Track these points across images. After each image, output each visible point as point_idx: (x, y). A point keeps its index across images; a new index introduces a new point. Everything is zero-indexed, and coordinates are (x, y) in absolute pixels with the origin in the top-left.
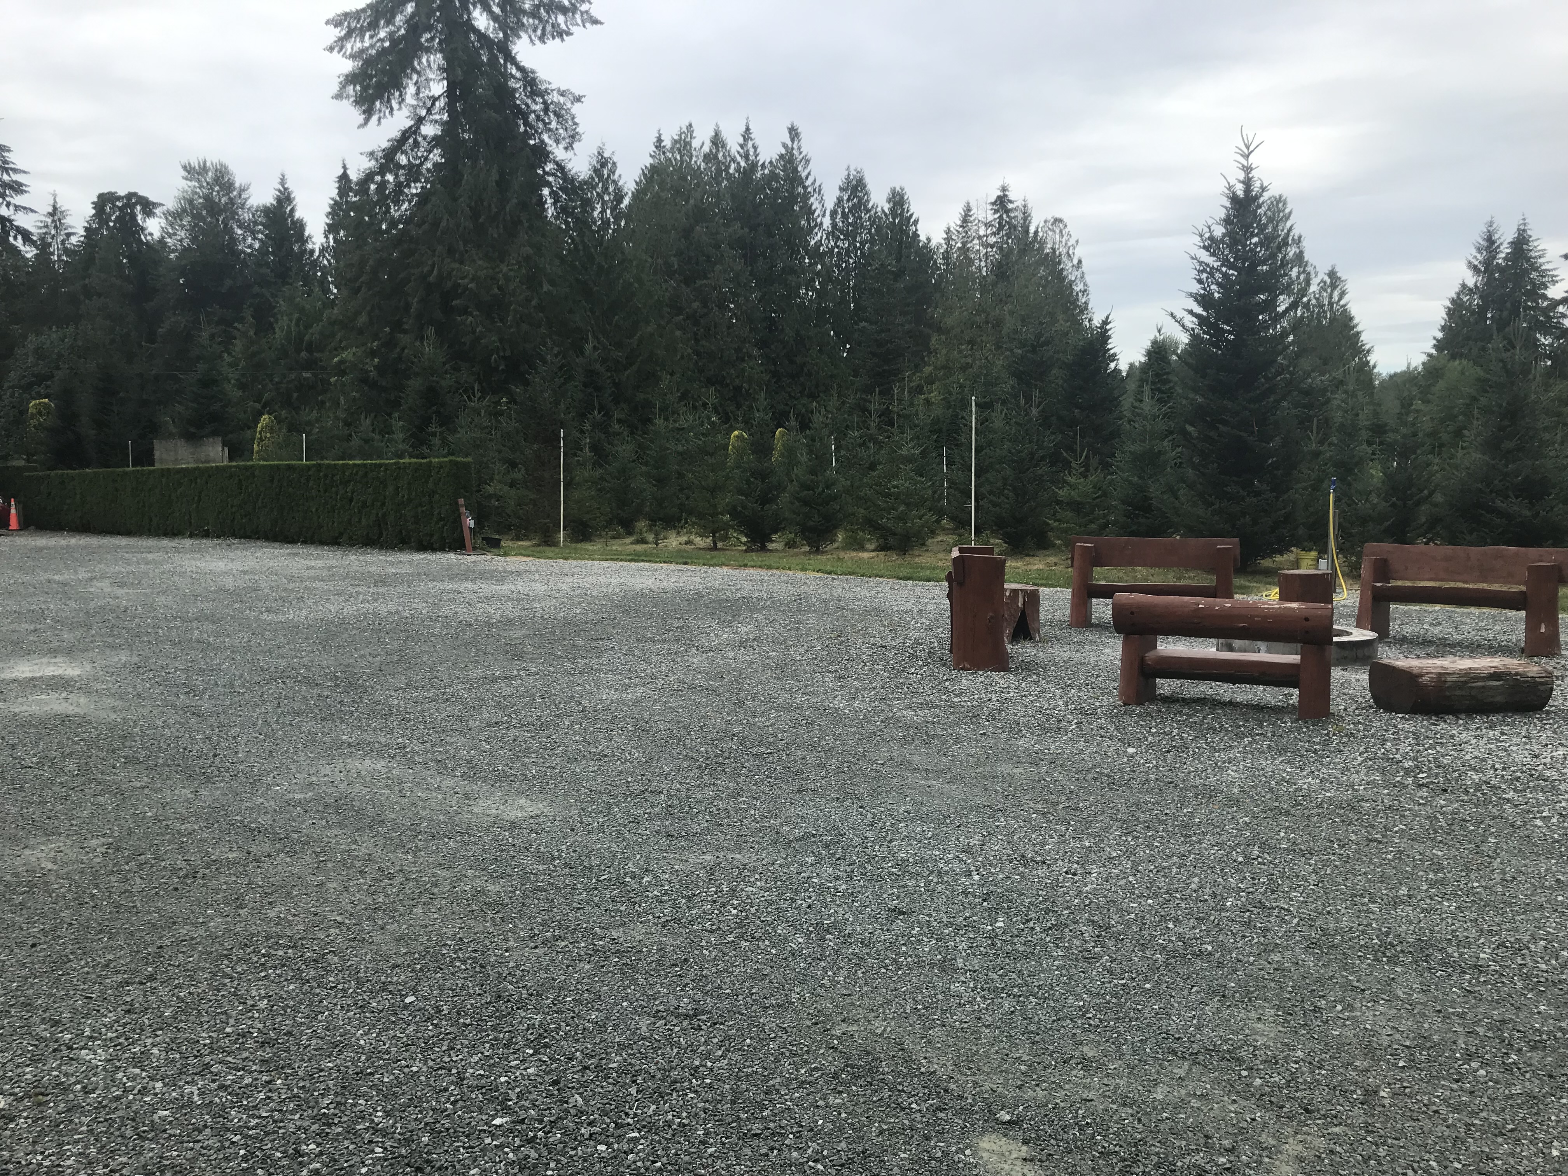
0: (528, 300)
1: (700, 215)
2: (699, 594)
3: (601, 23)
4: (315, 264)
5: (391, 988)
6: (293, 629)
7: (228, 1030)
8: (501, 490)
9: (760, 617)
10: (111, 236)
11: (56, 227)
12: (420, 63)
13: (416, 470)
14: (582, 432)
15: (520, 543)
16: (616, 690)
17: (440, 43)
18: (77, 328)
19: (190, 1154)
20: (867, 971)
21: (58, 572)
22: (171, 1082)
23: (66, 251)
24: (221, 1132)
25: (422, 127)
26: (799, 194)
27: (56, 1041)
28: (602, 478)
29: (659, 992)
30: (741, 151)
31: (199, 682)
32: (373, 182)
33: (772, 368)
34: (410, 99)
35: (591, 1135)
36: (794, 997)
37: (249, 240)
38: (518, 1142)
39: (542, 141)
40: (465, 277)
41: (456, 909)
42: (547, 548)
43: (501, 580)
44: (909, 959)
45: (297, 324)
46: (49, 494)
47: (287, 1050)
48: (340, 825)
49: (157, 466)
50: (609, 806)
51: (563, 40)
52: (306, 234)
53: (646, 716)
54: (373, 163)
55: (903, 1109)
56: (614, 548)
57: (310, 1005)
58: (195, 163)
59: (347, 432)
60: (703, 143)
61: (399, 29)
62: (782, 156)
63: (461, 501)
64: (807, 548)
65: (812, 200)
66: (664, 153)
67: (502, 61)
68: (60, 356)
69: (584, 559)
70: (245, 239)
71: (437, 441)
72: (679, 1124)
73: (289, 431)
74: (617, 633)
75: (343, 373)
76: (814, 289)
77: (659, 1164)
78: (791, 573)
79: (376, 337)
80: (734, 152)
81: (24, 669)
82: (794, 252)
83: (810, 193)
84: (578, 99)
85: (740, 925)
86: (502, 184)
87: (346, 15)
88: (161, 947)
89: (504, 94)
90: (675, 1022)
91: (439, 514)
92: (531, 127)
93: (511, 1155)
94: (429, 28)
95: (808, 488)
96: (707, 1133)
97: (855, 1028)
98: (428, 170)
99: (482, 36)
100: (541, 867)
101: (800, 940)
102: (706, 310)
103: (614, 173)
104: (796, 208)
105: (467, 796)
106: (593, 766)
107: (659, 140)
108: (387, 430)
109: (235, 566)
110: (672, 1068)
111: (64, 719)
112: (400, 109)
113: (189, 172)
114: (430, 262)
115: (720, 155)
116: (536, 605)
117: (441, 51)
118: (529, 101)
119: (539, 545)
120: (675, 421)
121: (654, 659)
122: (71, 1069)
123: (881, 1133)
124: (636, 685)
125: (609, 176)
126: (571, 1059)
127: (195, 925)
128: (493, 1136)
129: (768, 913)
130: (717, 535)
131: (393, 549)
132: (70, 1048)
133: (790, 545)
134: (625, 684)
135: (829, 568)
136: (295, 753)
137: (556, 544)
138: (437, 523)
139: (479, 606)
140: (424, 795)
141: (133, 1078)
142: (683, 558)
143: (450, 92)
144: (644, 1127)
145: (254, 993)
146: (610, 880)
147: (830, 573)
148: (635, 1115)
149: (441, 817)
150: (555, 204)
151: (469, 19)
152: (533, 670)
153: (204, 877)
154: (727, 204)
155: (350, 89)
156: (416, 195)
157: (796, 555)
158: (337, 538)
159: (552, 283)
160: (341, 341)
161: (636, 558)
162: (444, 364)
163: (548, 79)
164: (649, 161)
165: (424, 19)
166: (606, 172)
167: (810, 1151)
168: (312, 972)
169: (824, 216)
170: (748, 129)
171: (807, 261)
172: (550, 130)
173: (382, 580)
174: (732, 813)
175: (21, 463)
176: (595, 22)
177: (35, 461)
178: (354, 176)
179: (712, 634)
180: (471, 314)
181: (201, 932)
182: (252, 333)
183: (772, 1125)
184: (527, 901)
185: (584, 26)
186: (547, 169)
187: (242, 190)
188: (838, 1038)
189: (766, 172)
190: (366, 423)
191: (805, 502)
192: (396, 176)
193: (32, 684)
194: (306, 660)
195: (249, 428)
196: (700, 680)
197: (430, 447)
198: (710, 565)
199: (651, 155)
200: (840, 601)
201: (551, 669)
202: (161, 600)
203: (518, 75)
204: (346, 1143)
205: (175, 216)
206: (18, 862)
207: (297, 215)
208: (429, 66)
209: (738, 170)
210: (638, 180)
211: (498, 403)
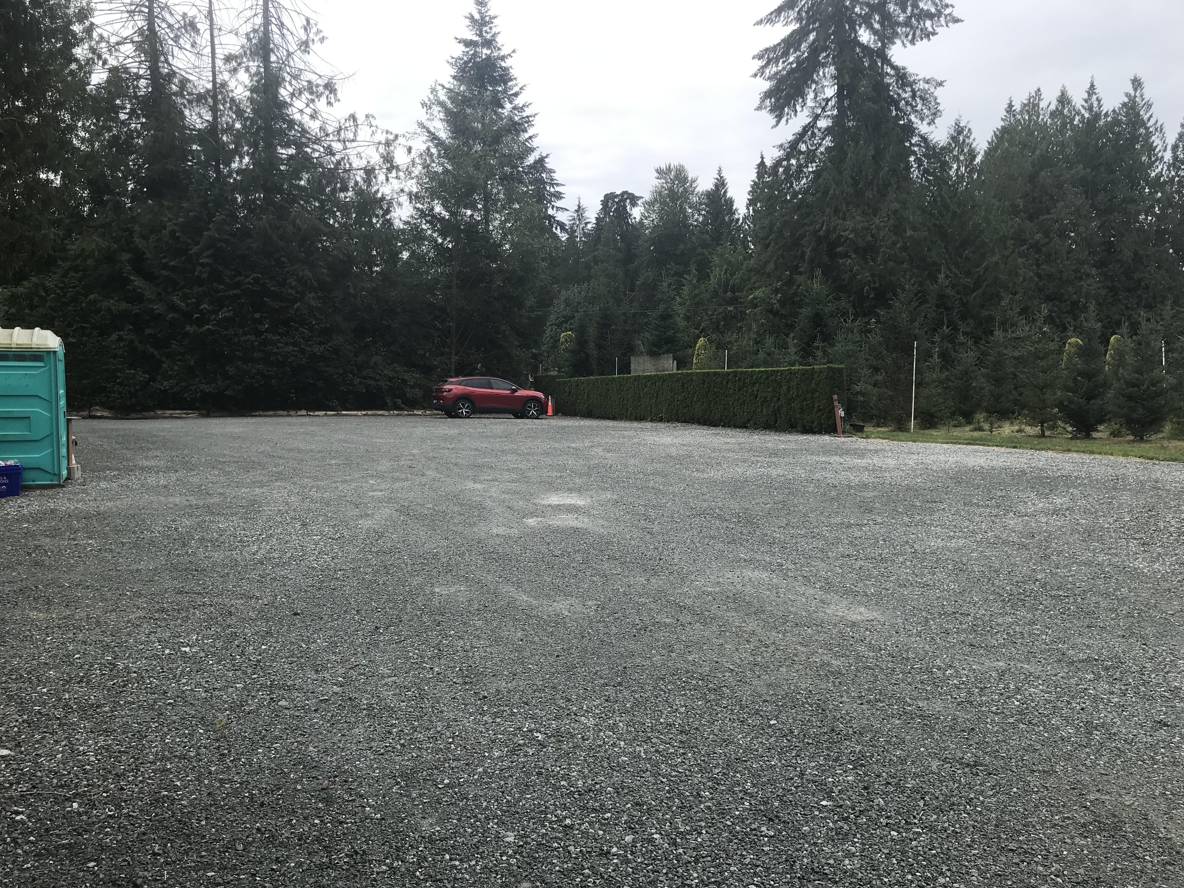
0: (895, 243)
1: (1045, 161)
2: (1023, 472)
3: (962, 21)
4: (739, 229)
5: (762, 713)
6: (712, 483)
7: (662, 720)
8: (866, 388)
9: (1076, 492)
10: (611, 222)
11: (579, 220)
12: (818, 75)
13: (804, 374)
14: (933, 343)
15: (880, 429)
16: (943, 540)
17: (833, 58)
18: (589, 285)
19: (638, 783)
20: (1125, 761)
21: (573, 441)
22: (630, 743)
23: (584, 233)
24: (656, 775)
25: (818, 122)
26: (1140, 135)
27: (569, 709)
28: (948, 379)
29: (949, 746)
30: (1086, 105)
31: (652, 513)
32: (782, 167)
33: (1109, 284)
34: (810, 103)
35: (887, 824)
36: (1058, 768)
37: (696, 216)
38: (836, 817)
39: (910, 121)
40: (847, 230)
41: (809, 672)
42: (900, 433)
43: (862, 456)
44: (1166, 759)
45: (726, 273)
46: (570, 393)
47: (696, 739)
48: (736, 610)
49: (632, 374)
50: (927, 620)
51: (929, 39)
52: (734, 208)
53: (965, 560)
54: (782, 152)
55: (1137, 858)
56: (955, 434)
57: (710, 715)
58: (663, 167)
59: (756, 348)
60: (1050, 103)
61: (803, 54)
62: (1124, 105)
63: (835, 397)
64: (1131, 438)
65: (1153, 138)
66: (1014, 116)
67: (880, 64)
68: (579, 303)
69: (929, 442)
70: (693, 216)
71: (819, 353)
72: (953, 831)
73: (717, 348)
74: (949, 498)
75: (755, 306)
76: (1154, 214)
77: (934, 852)
78: (1112, 458)
79: (779, 279)
80: (1078, 106)
81: (554, 499)
82: (1134, 184)
83: (1151, 132)
84: (940, 84)
85: (1021, 713)
86: (877, 157)
87: (766, 50)
88: (625, 668)
89: (880, 88)
90: (958, 767)
91: (819, 406)
92: (901, 110)
93: (831, 824)
94: (825, 49)
95: (1133, 385)
96: (973, 841)
97: (1108, 797)
98: (822, 153)
99: (865, 48)
100: (871, 654)
101: (1070, 731)
102: (1047, 240)
103: (969, 137)
104: (1138, 146)
105: (822, 601)
106: (918, 591)
107: (1010, 106)
108: (784, 346)
109: (678, 441)
110: (952, 796)
111: (576, 530)
112: (802, 110)
113: (659, 173)
114: (820, 221)
115: (1066, 111)
116: (887, 474)
117: (833, 64)
118: (900, 91)
119: (894, 431)
120: (1013, 332)
121: (977, 519)
122: (576, 726)
123: (1115, 870)
124: (959, 537)
125: (964, 141)
126: (879, 776)
127: (646, 658)
128: (820, 811)
129: (1046, 708)
130: (1045, 425)
131: (784, 431)
132: (575, 714)
133: (1115, 434)
134: (950, 536)
135: (1151, 455)
136: (709, 562)
137: (907, 430)
138: (817, 413)
139: (843, 473)
140: (793, 598)
141: (609, 737)
142: (1013, 443)
143: (839, 94)
144: (926, 827)
145: (677, 703)
146: (921, 669)
147: (1152, 459)
148: (921, 819)
149: (804, 613)
150: (918, 167)
151: (856, 37)
152: (879, 521)
153: (651, 631)
154: (1071, 150)
155: (767, 102)
156: (812, 172)
157: (1120, 443)
158: (746, 423)
159: (914, 229)
160: (755, 283)
161: (972, 442)
162: (828, 295)
163: (915, 72)
164: (1000, 124)
165: (822, 43)
166: (961, 138)
167: (1053, 869)
168: (713, 696)
169: (1165, 150)
170: (1092, 86)
171: (1147, 190)
172: (916, 111)
173: (775, 453)
174: (1026, 635)
175: (555, 373)
176: (957, 21)
177: (563, 372)
178: (768, 163)
179: (1030, 503)
180: (849, 257)
181: (648, 662)
182: (695, 281)
183: (1025, 846)
184: (859, 674)
185: (947, 26)
186: (913, 142)
187: (693, 181)
188: (1091, 802)
189: (1109, 119)
190: (769, 341)
191: (1130, 398)
192: (798, 160)
193: (558, 508)
194: (720, 504)
195: (691, 347)
196: (1014, 537)
197: (814, 357)
198: (1036, 450)
199: (1002, 119)
200: (1157, 482)
201: (894, 521)
202: (632, 461)
203: (892, 72)
204: (728, 796)
205: (650, 204)
206: (550, 609)
207: (729, 195)
208: (824, 76)
209: (1082, 121)
210: (990, 140)
211: (868, 323)
